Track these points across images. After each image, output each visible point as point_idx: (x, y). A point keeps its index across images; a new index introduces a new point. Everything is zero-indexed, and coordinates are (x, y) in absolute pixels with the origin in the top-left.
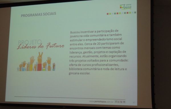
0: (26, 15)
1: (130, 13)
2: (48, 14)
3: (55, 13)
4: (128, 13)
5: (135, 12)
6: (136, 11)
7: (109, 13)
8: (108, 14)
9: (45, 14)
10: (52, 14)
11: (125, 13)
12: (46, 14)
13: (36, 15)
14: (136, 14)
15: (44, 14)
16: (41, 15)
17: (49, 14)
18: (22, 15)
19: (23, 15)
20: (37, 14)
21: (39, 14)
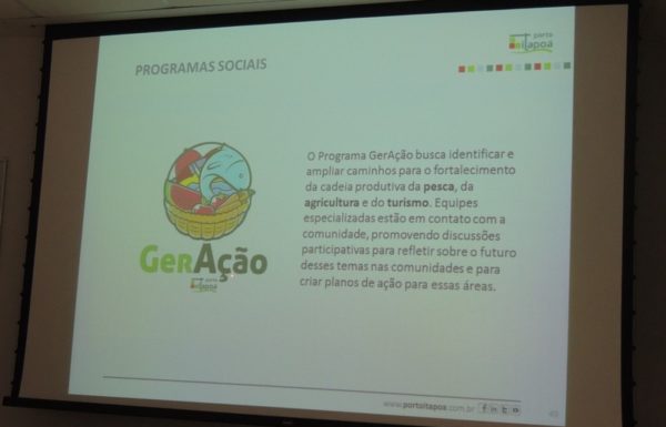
0: (155, 69)
1: (548, 66)
2: (235, 65)
3: (262, 64)
4: (538, 67)
5: (567, 66)
6: (571, 59)
7: (467, 66)
8: (462, 69)
9: (224, 64)
10: (251, 65)
11: (528, 67)
12: (230, 66)
13: (192, 68)
14: (571, 72)
15: (222, 66)
16: (209, 68)
17: (240, 65)
18: (139, 69)
19: (144, 69)
20: (197, 64)
21: (204, 67)
